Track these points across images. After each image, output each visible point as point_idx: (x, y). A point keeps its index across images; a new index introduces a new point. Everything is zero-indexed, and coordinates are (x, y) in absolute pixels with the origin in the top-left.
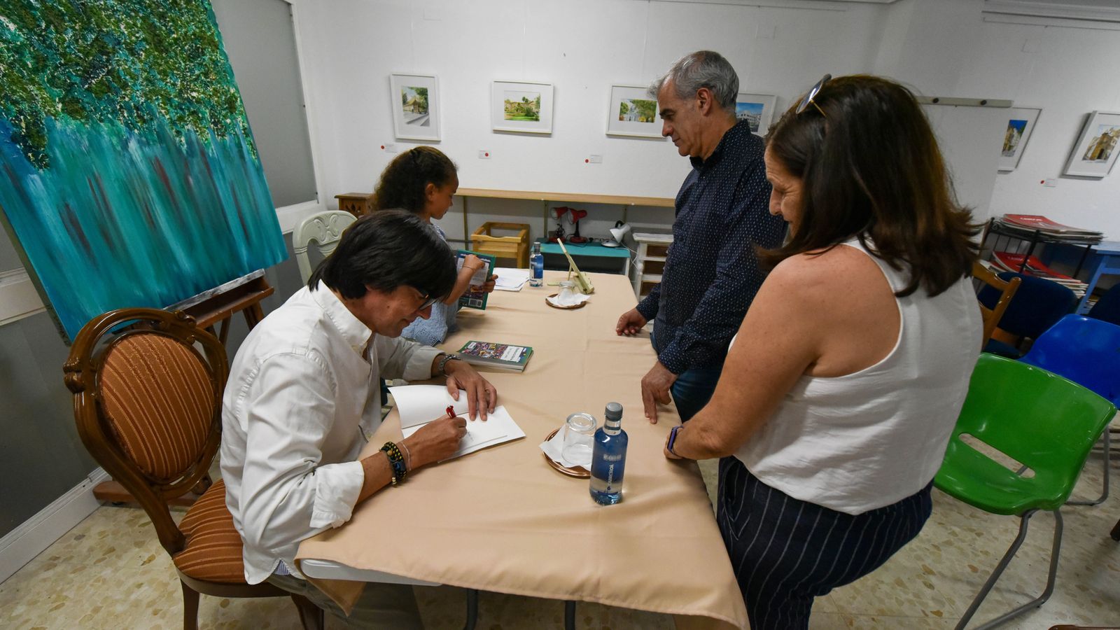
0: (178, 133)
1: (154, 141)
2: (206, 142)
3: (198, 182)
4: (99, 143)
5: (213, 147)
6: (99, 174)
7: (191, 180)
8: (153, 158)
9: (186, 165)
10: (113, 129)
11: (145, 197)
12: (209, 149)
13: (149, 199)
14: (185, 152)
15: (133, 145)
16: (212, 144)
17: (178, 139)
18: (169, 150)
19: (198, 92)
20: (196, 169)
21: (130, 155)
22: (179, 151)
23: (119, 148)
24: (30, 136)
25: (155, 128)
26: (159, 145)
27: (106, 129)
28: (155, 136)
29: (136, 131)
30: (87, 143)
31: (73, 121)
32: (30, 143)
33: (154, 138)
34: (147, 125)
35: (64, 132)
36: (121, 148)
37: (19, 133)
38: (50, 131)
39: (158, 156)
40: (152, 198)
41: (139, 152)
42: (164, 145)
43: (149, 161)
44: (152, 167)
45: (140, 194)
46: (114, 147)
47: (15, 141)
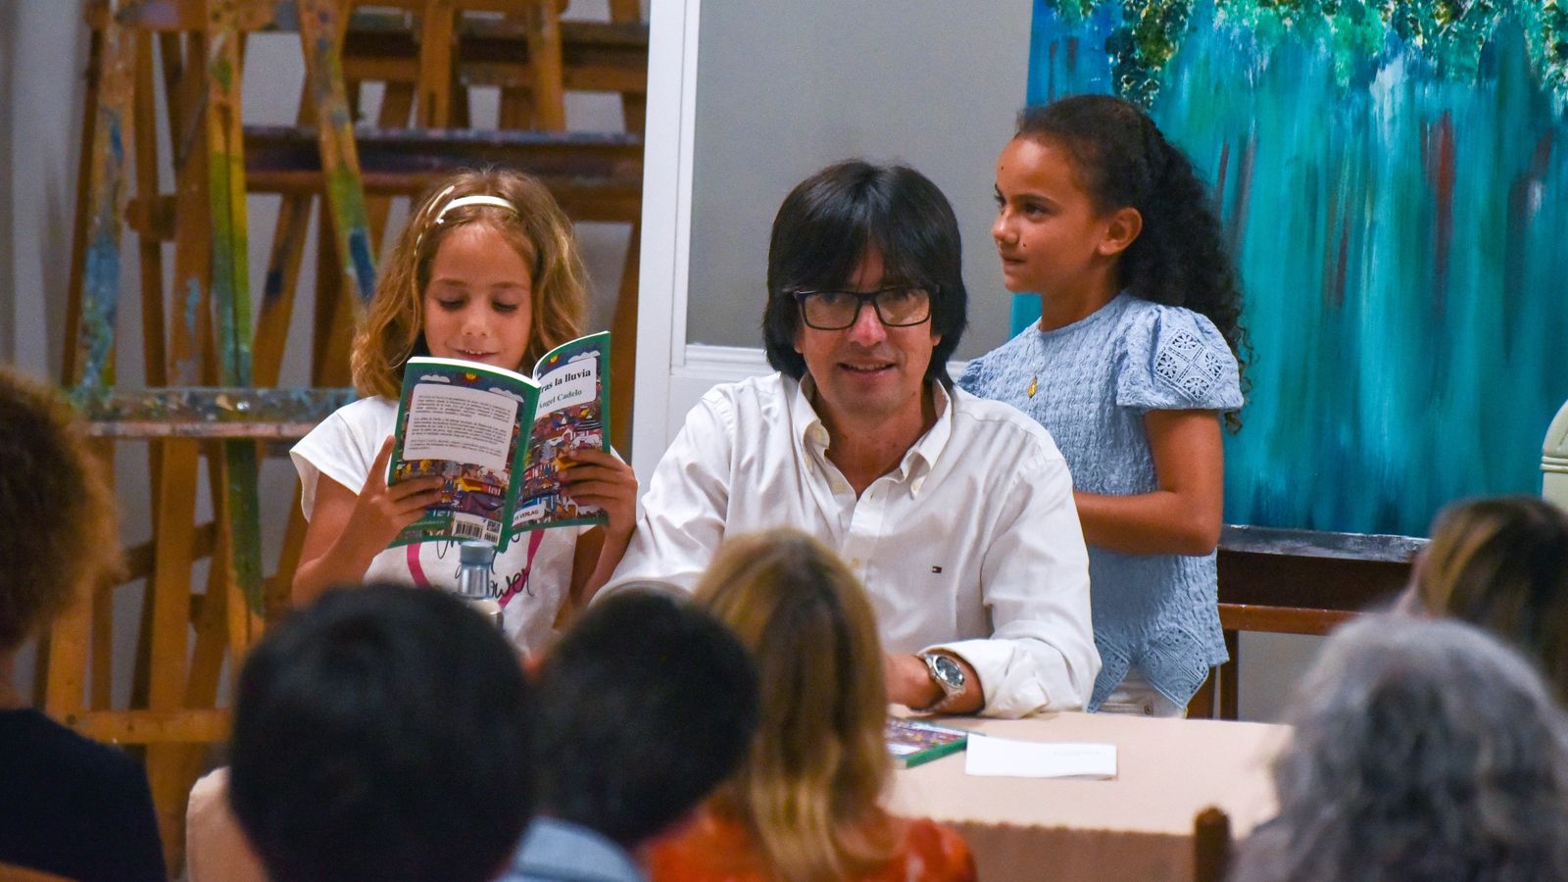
1: (1461, 68)
4: (1298, 62)
6: (1257, 141)
7: (1537, 194)
8: (1436, 117)
9: (1544, 149)
10: (1353, 33)
11: (1354, 219)
13: (1361, 221)
14: (1558, 108)
15: (1390, 78)
17: (1553, 69)
18: (1501, 100)
21: (1368, 103)
22: (1539, 103)
23: (1344, 81)
24: (1142, 39)
25: (1486, 34)
26: (1474, 81)
27: (1333, 30)
28: (1476, 56)
29: (1419, 41)
30: (1266, 63)
31: (1258, 10)
32: (1137, 54)
33: (1467, 61)
34: (1462, 26)
35: (1224, 35)
36: (1351, 82)
37: (1126, 32)
38: (1193, 29)
39: (1455, 111)
40: (1373, 224)
41: (1400, 96)
42: (1492, 84)
43: (1417, 124)
44: (1418, 139)
45: (1341, 204)
46: (1331, 76)
47: (1110, 47)
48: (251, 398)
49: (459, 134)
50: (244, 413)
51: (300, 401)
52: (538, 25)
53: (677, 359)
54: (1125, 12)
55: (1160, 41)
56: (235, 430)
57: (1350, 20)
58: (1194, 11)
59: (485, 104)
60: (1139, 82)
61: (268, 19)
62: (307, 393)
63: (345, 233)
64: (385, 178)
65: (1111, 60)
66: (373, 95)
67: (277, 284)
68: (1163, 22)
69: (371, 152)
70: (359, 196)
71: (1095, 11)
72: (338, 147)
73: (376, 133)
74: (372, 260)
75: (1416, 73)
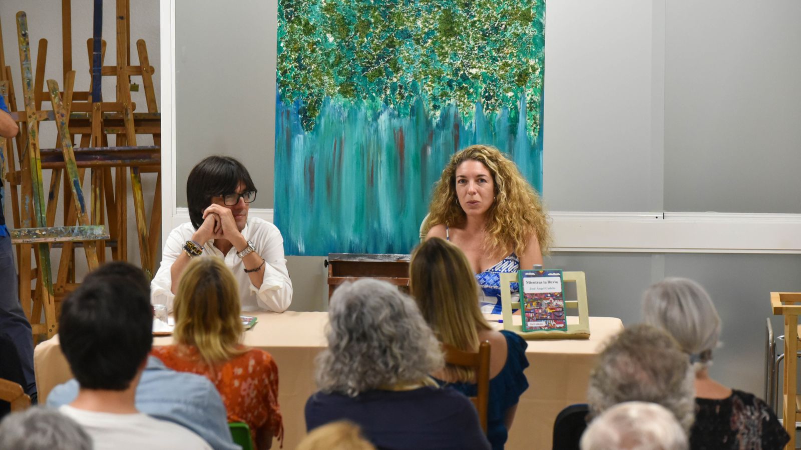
0: (436, 107)
1: (405, 114)
2: (467, 115)
3: (437, 151)
4: (356, 114)
5: (473, 121)
6: (345, 138)
7: (429, 150)
8: (399, 128)
9: (431, 137)
10: (372, 105)
11: (375, 160)
12: (466, 123)
13: (377, 161)
14: (434, 124)
15: (384, 117)
16: (474, 118)
17: (432, 112)
18: (417, 122)
19: (480, 68)
20: (441, 141)
21: (378, 125)
22: (429, 123)
23: (370, 119)
24: (309, 109)
25: (412, 103)
26: (409, 117)
27: (366, 104)
28: (409, 110)
29: (392, 106)
30: (346, 115)
31: (343, 99)
32: (308, 114)
33: (407, 112)
34: (405, 101)
35: (334, 107)
36: (372, 119)
37: (304, 108)
38: (324, 106)
39: (404, 126)
40: (381, 162)
41: (387, 123)
42: (414, 118)
43: (392, 130)
44: (393, 135)
45: (371, 157)
46: (366, 118)
47: (299, 113)
48: (46, 230)
49: (105, 148)
50: (44, 235)
51: (61, 231)
52: (127, 115)
53: (174, 212)
54: (303, 102)
55: (314, 110)
56: (42, 240)
57: (371, 101)
58: (324, 101)
59: (112, 139)
60: (309, 122)
61: (46, 117)
62: (63, 228)
63: (72, 180)
64: (83, 163)
65: (300, 116)
66: (78, 138)
67: (52, 196)
68: (315, 104)
69: (79, 155)
70: (76, 168)
71: (295, 102)
72: (69, 154)
73: (80, 149)
74: (80, 188)
75: (391, 115)
